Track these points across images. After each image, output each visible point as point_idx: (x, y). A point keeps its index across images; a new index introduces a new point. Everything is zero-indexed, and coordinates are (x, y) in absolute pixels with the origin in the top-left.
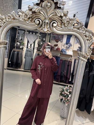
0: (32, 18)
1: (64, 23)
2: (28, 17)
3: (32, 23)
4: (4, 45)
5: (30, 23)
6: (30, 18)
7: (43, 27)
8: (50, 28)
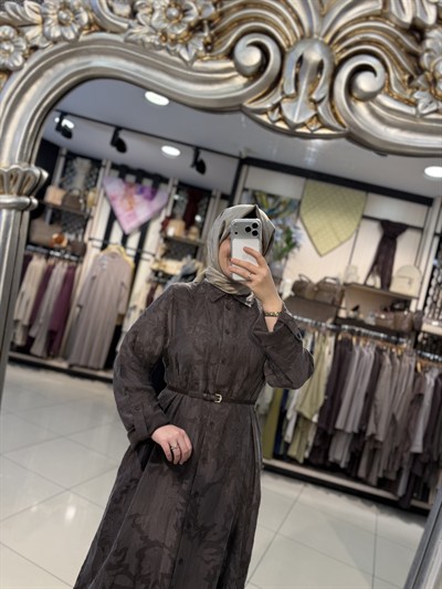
0: (218, 28)
1: (430, 79)
2: (191, 19)
3: (212, 59)
4: (19, 194)
5: (203, 61)
6: (207, 28)
7: (283, 93)
8: (332, 107)
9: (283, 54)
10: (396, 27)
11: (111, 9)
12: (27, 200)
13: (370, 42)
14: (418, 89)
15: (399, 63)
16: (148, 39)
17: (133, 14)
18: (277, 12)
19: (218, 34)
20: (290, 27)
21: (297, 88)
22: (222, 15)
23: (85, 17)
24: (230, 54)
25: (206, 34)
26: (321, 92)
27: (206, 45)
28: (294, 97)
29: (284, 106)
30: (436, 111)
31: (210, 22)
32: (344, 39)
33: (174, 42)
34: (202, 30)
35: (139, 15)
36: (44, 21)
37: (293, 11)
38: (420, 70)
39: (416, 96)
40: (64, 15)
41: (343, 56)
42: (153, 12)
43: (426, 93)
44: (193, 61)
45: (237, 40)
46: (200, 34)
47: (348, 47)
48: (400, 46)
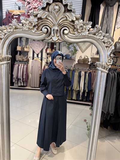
1: (77, 29)
5: (36, 31)
6: (36, 26)
7: (52, 36)
8: (61, 37)
9: (51, 29)
10: (69, 21)
11: (19, 25)
12: (8, 62)
13: (65, 25)
14: (75, 31)
15: (71, 27)
16: (26, 30)
17: (23, 25)
18: (48, 22)
19: (39, 27)
20: (51, 24)
21: (54, 34)
22: (39, 23)
23: (14, 27)
24: (41, 30)
25: (37, 27)
26: (58, 35)
27: (37, 29)
28: (54, 36)
29: (53, 38)
30: (79, 35)
31: (37, 25)
32: (61, 25)
33: (31, 29)
34: (36, 27)
35: (24, 25)
36: (6, 29)
37: (51, 21)
38: (75, 28)
39: (75, 33)
40: (10, 27)
41: (61, 28)
42: (26, 24)
43: (76, 32)
44: (35, 32)
45: (42, 27)
46: (35, 27)
47: (62, 26)
48: (70, 24)
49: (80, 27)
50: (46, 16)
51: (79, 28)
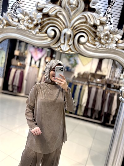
0: (43, 25)
1: (99, 38)
2: (35, 23)
3: (41, 33)
5: (38, 33)
7: (61, 43)
8: (74, 46)
9: (60, 32)
10: (90, 25)
11: (13, 20)
13: (83, 29)
15: (91, 35)
16: (23, 28)
17: (19, 21)
18: (58, 21)
20: (62, 25)
21: (64, 41)
22: (43, 22)
23: (5, 22)
24: (46, 32)
26: (71, 42)
27: (39, 30)
28: (64, 44)
30: (101, 47)
31: (40, 24)
33: (31, 29)
37: (62, 21)
38: (96, 36)
41: (76, 33)
42: (24, 21)
43: (98, 42)
45: (48, 29)
46: (38, 27)
47: (78, 30)
48: (91, 30)
49: (104, 35)
50: (56, 13)
51: (102, 37)
